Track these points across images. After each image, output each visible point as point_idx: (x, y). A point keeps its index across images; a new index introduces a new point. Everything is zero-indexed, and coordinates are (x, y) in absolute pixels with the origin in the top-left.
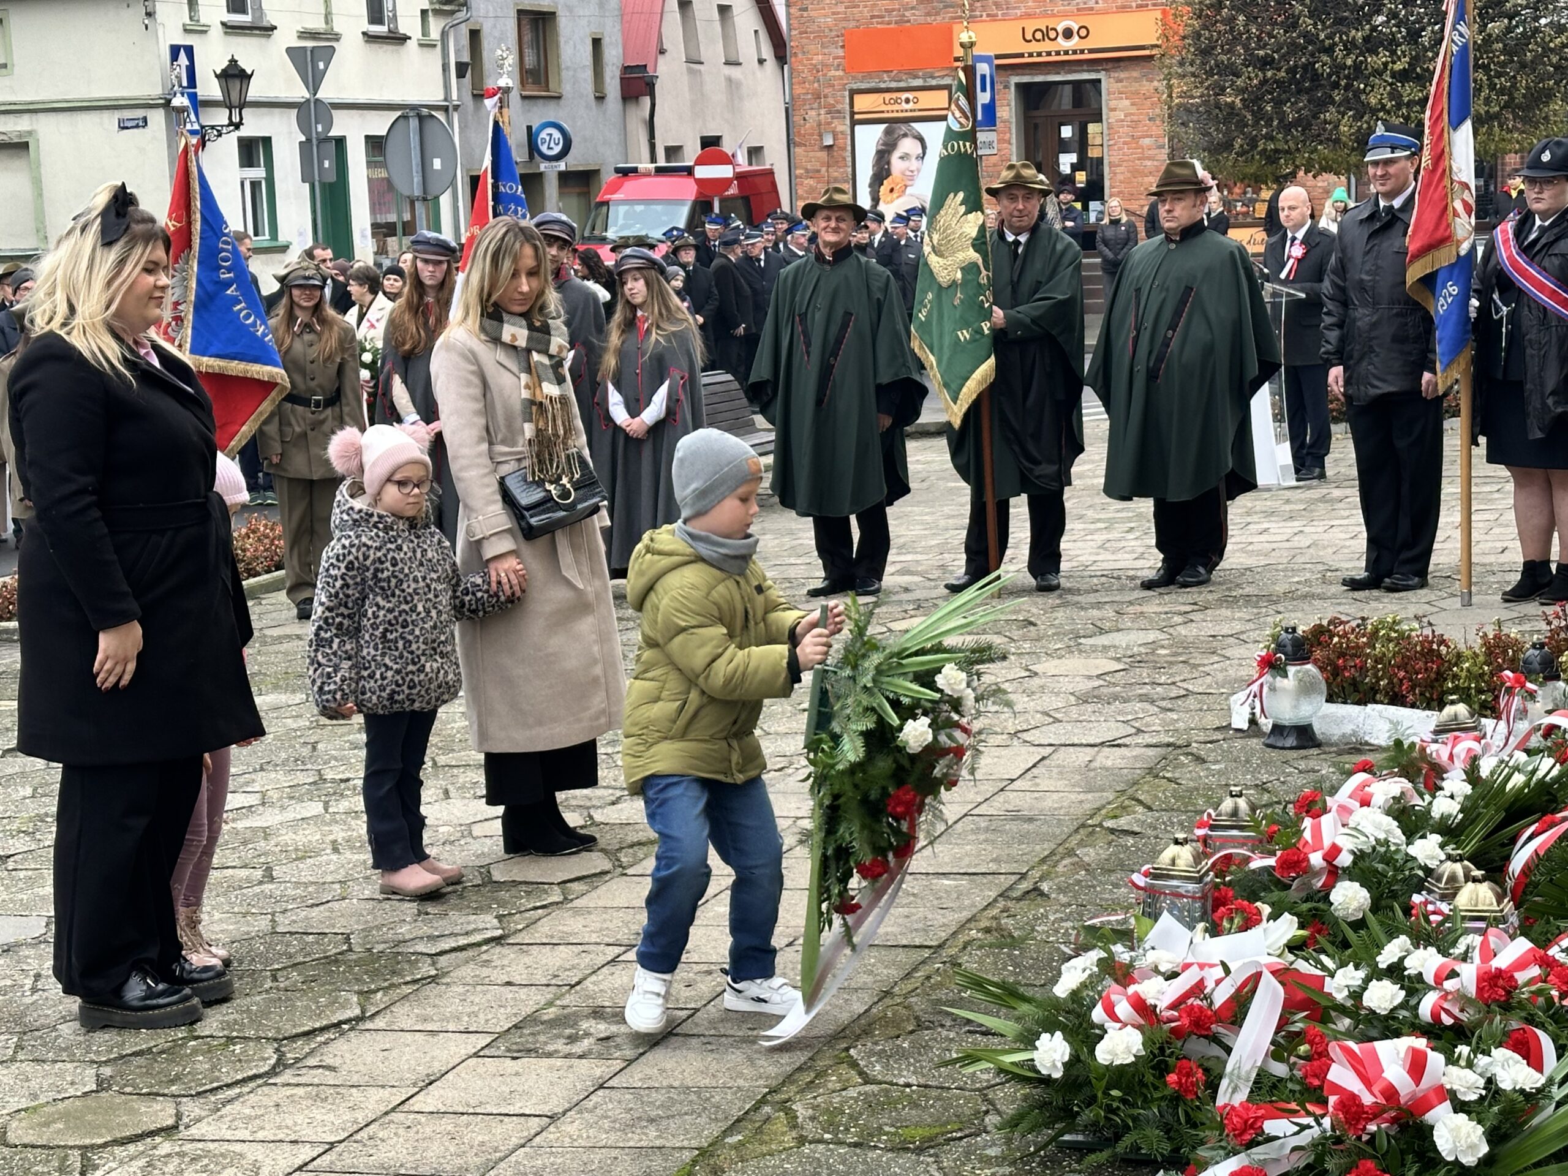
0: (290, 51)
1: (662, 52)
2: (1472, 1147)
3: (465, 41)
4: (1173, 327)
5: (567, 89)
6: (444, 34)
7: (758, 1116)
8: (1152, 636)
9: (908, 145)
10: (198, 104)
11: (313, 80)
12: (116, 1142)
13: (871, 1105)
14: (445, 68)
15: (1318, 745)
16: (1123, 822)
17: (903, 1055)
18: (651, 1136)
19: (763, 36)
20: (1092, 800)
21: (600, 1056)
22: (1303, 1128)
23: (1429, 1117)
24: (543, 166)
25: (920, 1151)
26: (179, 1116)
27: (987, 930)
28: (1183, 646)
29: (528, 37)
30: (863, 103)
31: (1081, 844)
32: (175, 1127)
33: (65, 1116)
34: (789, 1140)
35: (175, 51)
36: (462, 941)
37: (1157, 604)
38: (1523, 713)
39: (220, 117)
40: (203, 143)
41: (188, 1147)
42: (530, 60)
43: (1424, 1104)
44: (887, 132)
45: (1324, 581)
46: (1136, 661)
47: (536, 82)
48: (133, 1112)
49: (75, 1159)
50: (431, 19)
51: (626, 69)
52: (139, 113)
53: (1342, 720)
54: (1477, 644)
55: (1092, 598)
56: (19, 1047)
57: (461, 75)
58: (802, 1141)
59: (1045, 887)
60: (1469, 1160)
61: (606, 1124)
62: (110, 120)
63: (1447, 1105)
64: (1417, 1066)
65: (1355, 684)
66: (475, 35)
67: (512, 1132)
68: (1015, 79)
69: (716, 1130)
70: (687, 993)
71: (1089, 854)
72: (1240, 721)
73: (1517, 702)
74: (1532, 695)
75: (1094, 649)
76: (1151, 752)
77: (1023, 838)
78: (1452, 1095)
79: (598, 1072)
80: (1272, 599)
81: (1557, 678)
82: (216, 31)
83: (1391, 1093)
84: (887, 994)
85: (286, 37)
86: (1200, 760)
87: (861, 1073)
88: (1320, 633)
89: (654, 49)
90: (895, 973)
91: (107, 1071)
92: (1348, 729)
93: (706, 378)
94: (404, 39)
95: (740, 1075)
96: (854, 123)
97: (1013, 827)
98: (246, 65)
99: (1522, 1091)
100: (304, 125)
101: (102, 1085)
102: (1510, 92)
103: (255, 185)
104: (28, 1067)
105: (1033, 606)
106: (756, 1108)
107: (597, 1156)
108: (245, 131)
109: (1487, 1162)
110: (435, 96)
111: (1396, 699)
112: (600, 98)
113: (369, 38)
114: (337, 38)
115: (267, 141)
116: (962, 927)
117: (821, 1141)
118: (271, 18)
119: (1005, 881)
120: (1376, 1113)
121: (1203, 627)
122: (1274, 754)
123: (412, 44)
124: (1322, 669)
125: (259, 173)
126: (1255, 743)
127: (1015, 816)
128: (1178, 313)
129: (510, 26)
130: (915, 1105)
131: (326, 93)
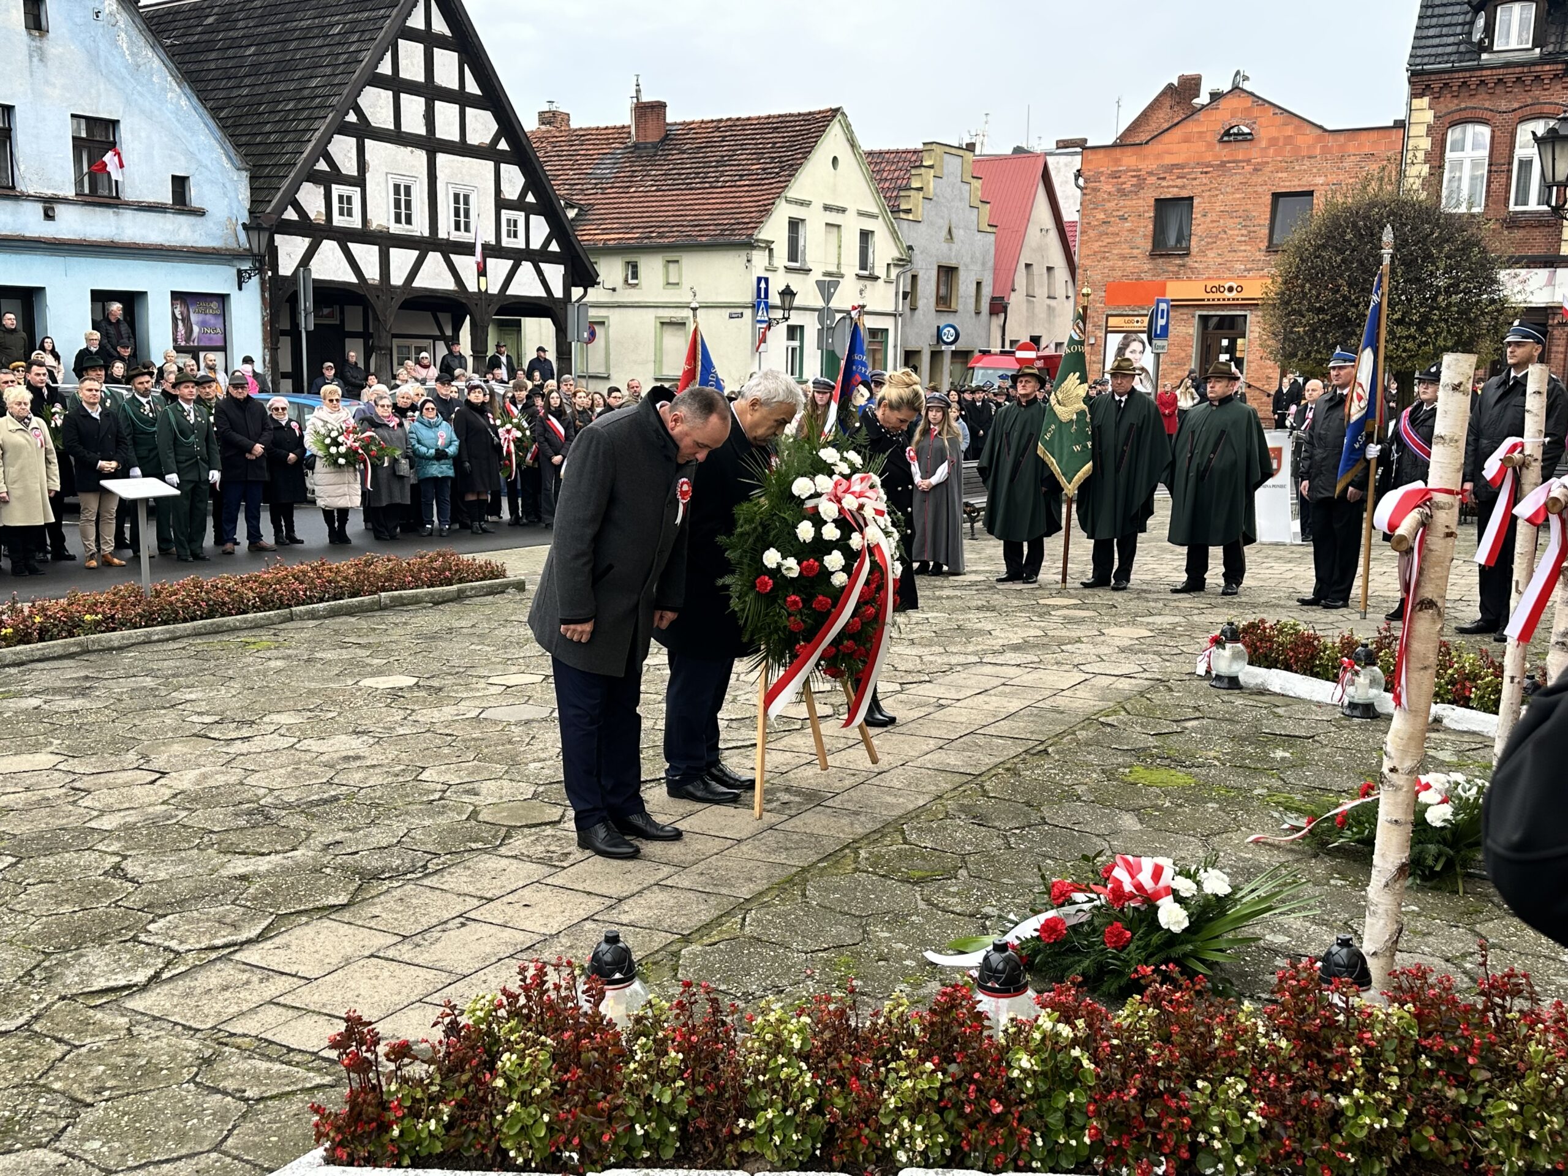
0: (817, 282)
1: (1013, 290)
2: (1178, 923)
3: (909, 281)
4: (1214, 452)
5: (960, 308)
6: (898, 276)
7: (840, 854)
8: (1177, 619)
9: (1136, 346)
10: (769, 307)
11: (827, 297)
12: (527, 826)
13: (901, 855)
14: (897, 294)
15: (1240, 688)
16: (1110, 720)
17: (930, 830)
18: (782, 858)
19: (1070, 283)
20: (1101, 705)
21: (779, 812)
22: (1091, 900)
23: (1159, 903)
24: (944, 348)
25: (916, 883)
26: (563, 816)
27: (1008, 770)
28: (1193, 626)
29: (943, 279)
30: (1112, 321)
31: (1083, 729)
32: (559, 822)
33: (510, 809)
34: (849, 869)
35: (759, 279)
36: (740, 744)
37: (1187, 601)
38: (1352, 683)
39: (779, 314)
40: (769, 327)
41: (559, 833)
42: (943, 291)
43: (1157, 895)
44: (1125, 338)
45: (1289, 598)
46: (1162, 632)
47: (945, 303)
48: (542, 811)
49: (503, 832)
50: (892, 267)
51: (993, 299)
52: (739, 310)
53: (1256, 676)
54: (1338, 640)
55: (1155, 596)
56: (507, 772)
57: (905, 298)
58: (856, 870)
59: (1050, 750)
60: (1176, 929)
61: (763, 848)
62: (726, 313)
63: (1171, 897)
64: (1157, 873)
65: (1266, 656)
66: (914, 277)
67: (715, 845)
68: (1198, 313)
69: (815, 858)
70: (839, 784)
71: (1082, 735)
72: (1201, 670)
73: (1349, 675)
74: (1357, 673)
75: (1142, 624)
76: (1147, 683)
77: (1053, 722)
78: (1175, 893)
79: (773, 820)
80: (1254, 606)
81: (1374, 664)
82: (782, 270)
83: (1139, 887)
84: (940, 797)
85: (817, 275)
86: (1170, 689)
87: (904, 838)
88: (1252, 626)
89: (1009, 288)
90: (949, 786)
91: (541, 789)
92: (1259, 681)
93: (966, 464)
94: (877, 278)
95: (843, 831)
96: (1107, 332)
97: (1050, 715)
98: (794, 288)
99: (1216, 895)
100: (821, 321)
101: (535, 795)
102: (1459, 335)
103: (793, 350)
104: (505, 783)
105: (1118, 596)
106: (841, 850)
107: (750, 864)
108: (791, 322)
109: (1185, 930)
110: (891, 309)
111: (1288, 668)
112: (978, 313)
113: (859, 277)
114: (842, 276)
115: (802, 327)
116: (996, 766)
117: (867, 872)
118: (809, 265)
119: (1031, 744)
120: (1132, 897)
121: (1210, 617)
122: (1213, 690)
123: (881, 281)
124: (1247, 647)
125: (796, 344)
126: (1206, 683)
127: (1055, 710)
128: (1216, 445)
129: (934, 273)
130: (924, 858)
131: (834, 304)
